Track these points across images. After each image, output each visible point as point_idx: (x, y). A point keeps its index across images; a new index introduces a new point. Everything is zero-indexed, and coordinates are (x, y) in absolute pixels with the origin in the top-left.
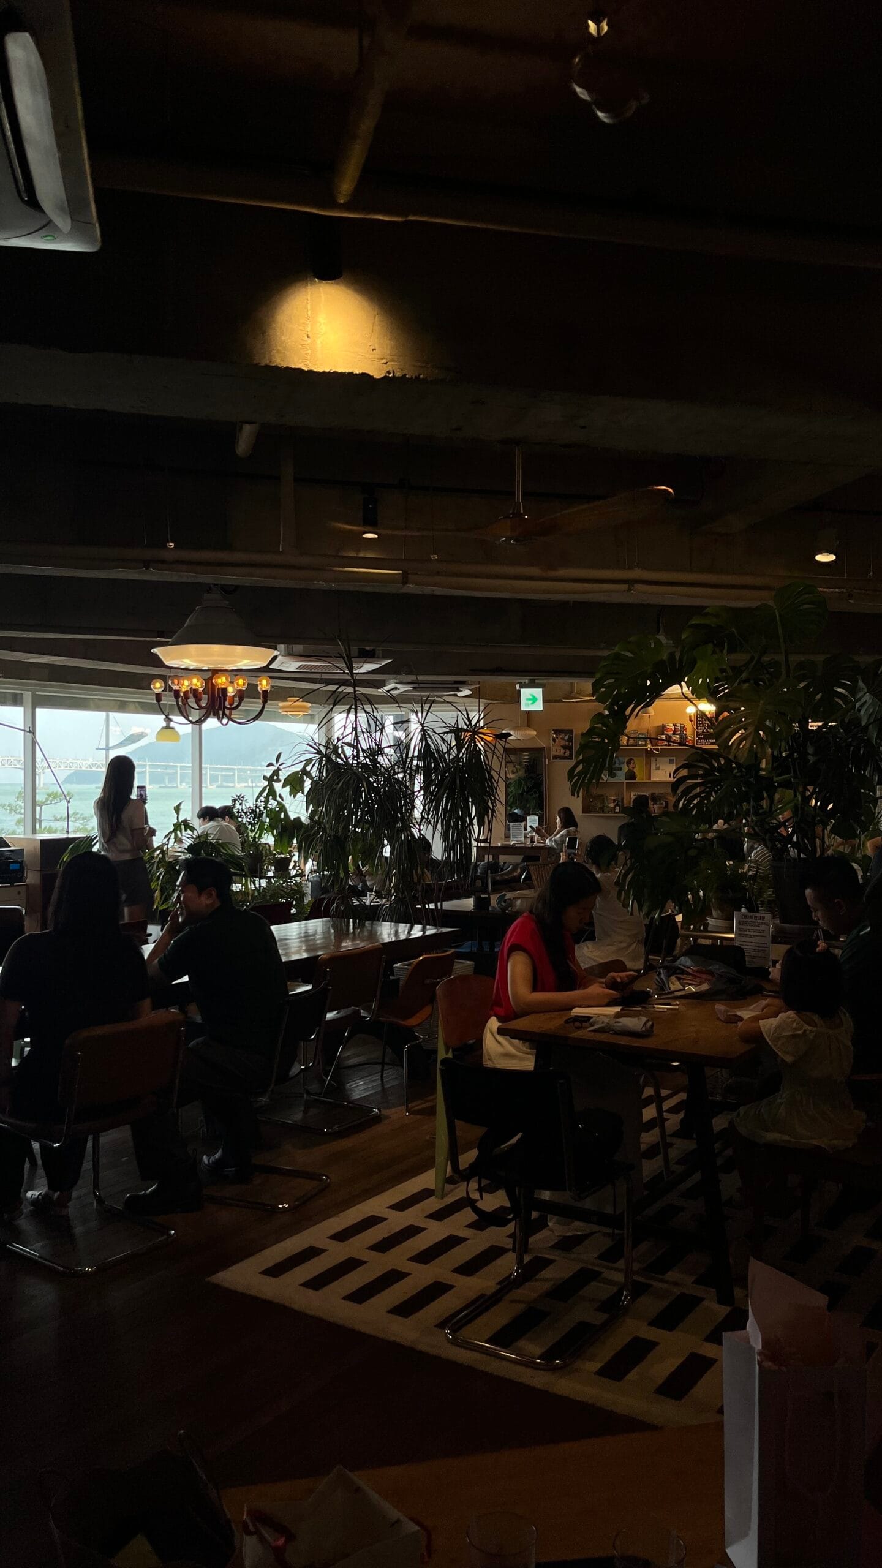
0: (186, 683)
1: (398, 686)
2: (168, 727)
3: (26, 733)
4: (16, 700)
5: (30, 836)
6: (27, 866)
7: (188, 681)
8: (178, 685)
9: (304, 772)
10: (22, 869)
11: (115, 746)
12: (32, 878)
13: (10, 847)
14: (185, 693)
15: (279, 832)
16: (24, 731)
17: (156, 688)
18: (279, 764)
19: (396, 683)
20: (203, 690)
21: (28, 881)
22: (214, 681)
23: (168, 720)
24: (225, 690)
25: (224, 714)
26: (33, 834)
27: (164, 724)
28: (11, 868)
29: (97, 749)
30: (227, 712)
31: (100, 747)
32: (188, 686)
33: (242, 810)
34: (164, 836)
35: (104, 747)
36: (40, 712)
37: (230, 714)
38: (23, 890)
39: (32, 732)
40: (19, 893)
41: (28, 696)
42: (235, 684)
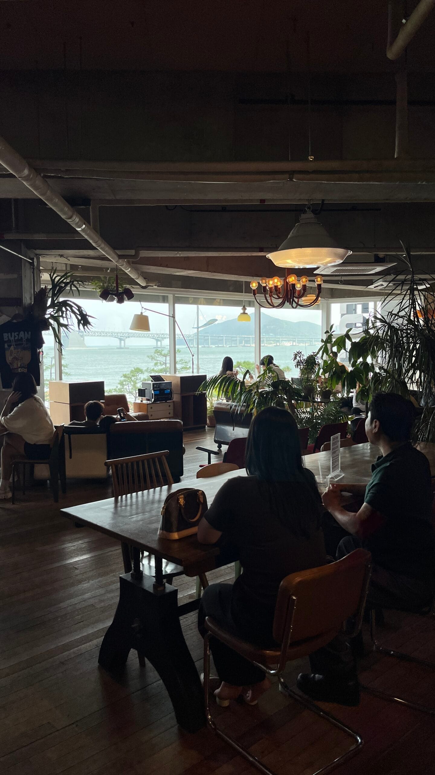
0: (271, 282)
1: (384, 283)
2: (244, 313)
3: (170, 317)
4: (164, 299)
5: (173, 374)
6: (174, 391)
7: (272, 281)
8: (265, 283)
9: (347, 336)
10: (171, 393)
11: (201, 326)
12: (176, 398)
13: (164, 381)
14: (271, 288)
15: (331, 375)
16: (169, 316)
17: (253, 287)
18: (331, 332)
19: (383, 281)
20: (281, 287)
21: (174, 400)
22: (287, 280)
23: (244, 309)
24: (294, 285)
25: (293, 300)
26: (174, 373)
27: (242, 311)
28: (165, 393)
29: (193, 328)
30: (296, 300)
31: (194, 327)
32: (272, 284)
33: (301, 361)
34: (257, 377)
35: (196, 327)
36: (177, 305)
37: (298, 301)
38: (172, 404)
39: (174, 317)
40: (170, 406)
41: (171, 297)
42: (301, 282)
